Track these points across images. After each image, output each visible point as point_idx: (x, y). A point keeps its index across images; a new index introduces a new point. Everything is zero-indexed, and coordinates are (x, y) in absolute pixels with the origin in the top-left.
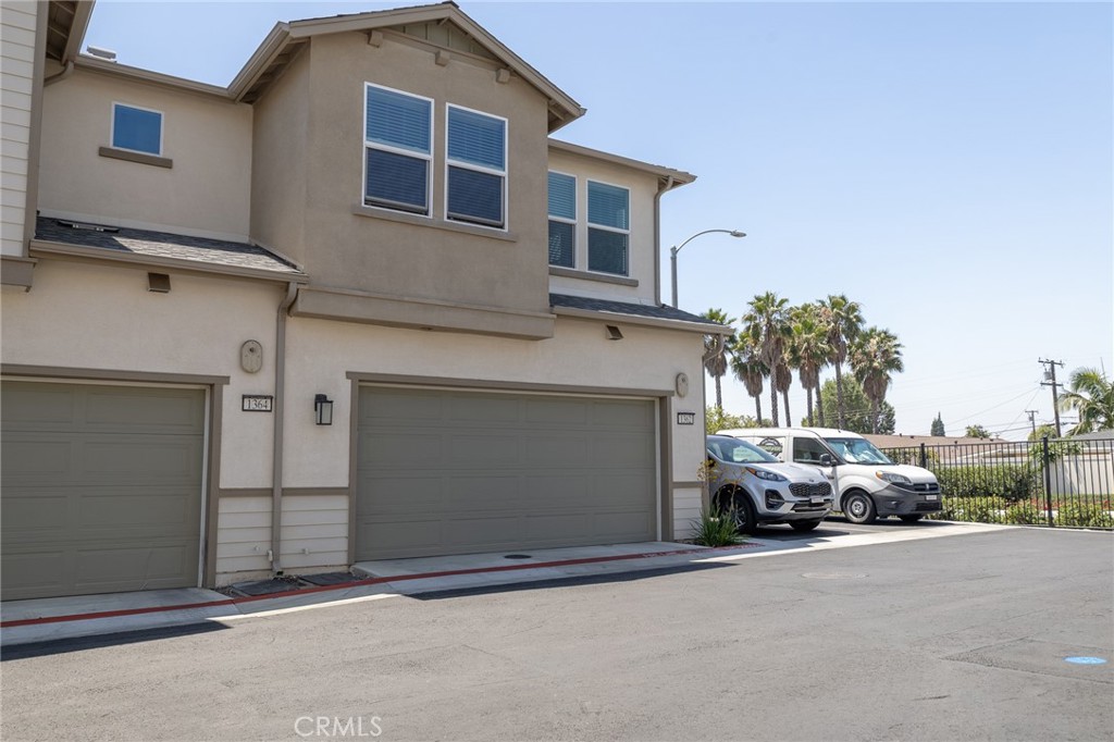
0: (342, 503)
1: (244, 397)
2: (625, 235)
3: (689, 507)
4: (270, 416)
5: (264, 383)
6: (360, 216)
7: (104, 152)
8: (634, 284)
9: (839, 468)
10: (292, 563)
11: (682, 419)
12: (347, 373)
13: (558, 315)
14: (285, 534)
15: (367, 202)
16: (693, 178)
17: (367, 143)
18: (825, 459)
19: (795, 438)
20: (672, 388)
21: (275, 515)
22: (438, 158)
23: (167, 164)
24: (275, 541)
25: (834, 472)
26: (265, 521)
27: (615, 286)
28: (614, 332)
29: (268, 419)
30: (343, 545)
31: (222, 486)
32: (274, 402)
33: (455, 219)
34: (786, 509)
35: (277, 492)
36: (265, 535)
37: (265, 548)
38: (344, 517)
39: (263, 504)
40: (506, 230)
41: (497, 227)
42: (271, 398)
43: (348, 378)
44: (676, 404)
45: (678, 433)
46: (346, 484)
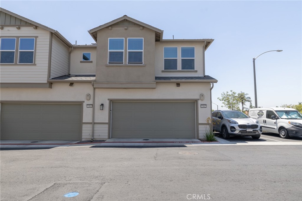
0: (107, 126)
1: (87, 105)
2: (193, 60)
3: (204, 130)
4: (92, 108)
5: (91, 102)
6: (107, 66)
7: (81, 62)
8: (196, 71)
9: (278, 120)
10: (96, 137)
11: (202, 106)
12: (108, 99)
13: (157, 82)
14: (95, 132)
15: (109, 63)
16: (213, 40)
17: (109, 51)
18: (273, 117)
19: (267, 111)
20: (199, 98)
21: (93, 128)
22: (126, 51)
23: (92, 62)
24: (93, 133)
25: (276, 121)
26: (91, 129)
27: (189, 73)
28: (178, 85)
29: (91, 109)
30: (107, 134)
31: (83, 122)
32: (93, 106)
33: (130, 63)
34: (237, 132)
35: (93, 123)
36: (91, 132)
37: (91, 134)
38: (107, 129)
39: (91, 126)
40: (143, 64)
41: (141, 63)
42: (92, 105)
43: (108, 100)
44: (200, 102)
45: (200, 110)
46: (108, 122)
